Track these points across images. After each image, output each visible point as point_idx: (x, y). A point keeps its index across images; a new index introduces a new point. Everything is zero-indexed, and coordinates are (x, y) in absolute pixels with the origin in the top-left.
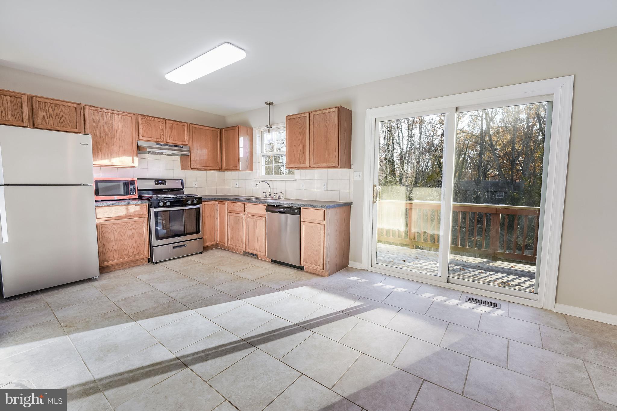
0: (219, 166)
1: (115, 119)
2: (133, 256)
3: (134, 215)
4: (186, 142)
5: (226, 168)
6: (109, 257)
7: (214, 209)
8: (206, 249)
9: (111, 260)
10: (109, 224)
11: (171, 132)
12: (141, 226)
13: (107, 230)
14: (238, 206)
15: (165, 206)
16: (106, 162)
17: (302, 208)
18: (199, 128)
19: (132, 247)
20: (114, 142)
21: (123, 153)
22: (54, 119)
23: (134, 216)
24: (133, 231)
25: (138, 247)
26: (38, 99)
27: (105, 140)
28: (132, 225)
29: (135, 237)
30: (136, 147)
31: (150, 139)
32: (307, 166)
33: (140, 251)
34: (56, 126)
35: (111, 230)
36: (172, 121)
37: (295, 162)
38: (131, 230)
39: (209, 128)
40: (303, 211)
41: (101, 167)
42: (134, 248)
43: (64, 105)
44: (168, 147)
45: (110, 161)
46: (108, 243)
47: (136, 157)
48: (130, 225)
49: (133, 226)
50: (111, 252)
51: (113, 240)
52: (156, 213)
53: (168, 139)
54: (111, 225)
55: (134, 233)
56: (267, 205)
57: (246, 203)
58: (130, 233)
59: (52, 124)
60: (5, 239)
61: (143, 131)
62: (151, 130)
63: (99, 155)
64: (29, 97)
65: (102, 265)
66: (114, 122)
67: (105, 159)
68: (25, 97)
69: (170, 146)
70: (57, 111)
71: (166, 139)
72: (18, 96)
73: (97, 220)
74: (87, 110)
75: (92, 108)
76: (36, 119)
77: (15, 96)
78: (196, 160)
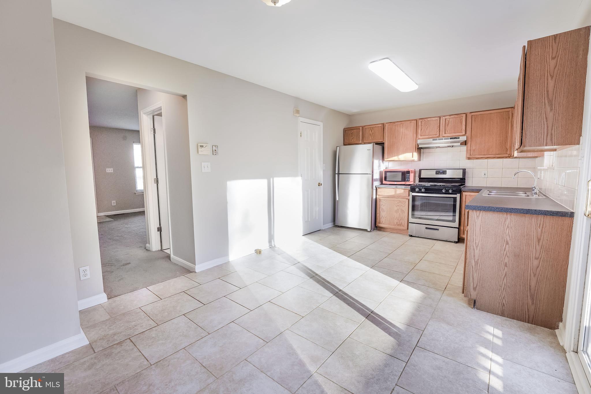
0: (509, 152)
1: (402, 128)
2: (397, 225)
3: (400, 196)
4: (463, 132)
6: (383, 221)
8: (461, 240)
9: (383, 224)
11: (448, 127)
12: (404, 205)
13: (383, 203)
15: (420, 192)
16: (395, 158)
18: (481, 114)
19: (397, 219)
20: (401, 144)
21: (406, 151)
22: (371, 136)
25: (401, 220)
26: (366, 127)
28: (398, 203)
29: (399, 212)
30: (416, 145)
31: (427, 137)
33: (401, 223)
35: (385, 204)
36: (449, 116)
38: (397, 206)
39: (501, 110)
41: (398, 161)
42: (398, 220)
43: (376, 127)
44: (443, 141)
45: (398, 157)
46: (383, 212)
47: (415, 153)
48: (396, 203)
50: (384, 218)
51: (386, 211)
52: (414, 197)
53: (444, 133)
54: (385, 201)
55: (399, 209)
58: (396, 208)
59: (371, 139)
60: (337, 199)
61: (422, 132)
62: (428, 129)
63: (391, 154)
64: (362, 127)
65: (378, 225)
66: (402, 130)
67: (395, 156)
68: (361, 128)
69: (445, 139)
70: (373, 131)
71: (442, 134)
72: (359, 128)
73: (378, 196)
74: (387, 126)
75: (389, 124)
76: (364, 138)
77: (357, 128)
78: (474, 149)
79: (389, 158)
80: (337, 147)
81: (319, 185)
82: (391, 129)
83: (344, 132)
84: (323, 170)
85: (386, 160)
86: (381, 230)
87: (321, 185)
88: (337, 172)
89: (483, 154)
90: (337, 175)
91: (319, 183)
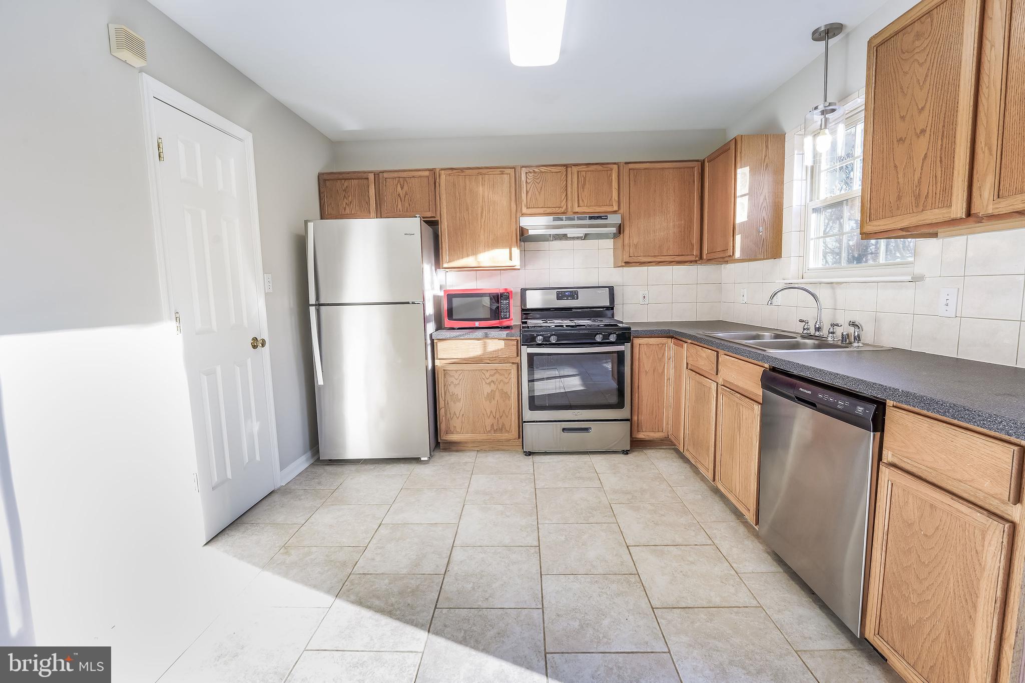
0: (696, 252)
1: (482, 185)
2: (493, 432)
3: (496, 357)
4: (614, 205)
5: (712, 256)
6: (455, 427)
7: (663, 355)
8: (637, 444)
9: (458, 433)
10: (456, 371)
11: (583, 191)
12: (506, 378)
13: (452, 379)
14: (704, 355)
15: (546, 343)
16: (469, 261)
17: (890, 403)
18: (645, 169)
19: (492, 416)
20: (481, 225)
21: (494, 244)
22: (403, 202)
23: (495, 360)
24: (493, 386)
25: (501, 417)
26: (385, 175)
27: (467, 223)
28: (491, 375)
29: (496, 399)
30: (516, 230)
31: (542, 211)
32: (953, 216)
33: (503, 425)
34: (405, 211)
35: (458, 380)
36: (584, 167)
37: (898, 209)
38: (489, 384)
39: (671, 163)
40: (895, 419)
41: (476, 270)
42: (495, 418)
43: (414, 177)
44: (576, 222)
45: (476, 259)
46: (455, 403)
47: (516, 248)
48: (487, 375)
49: (494, 378)
50: (458, 418)
51: (462, 400)
52: (531, 356)
53: (576, 205)
54: (459, 372)
55: (495, 390)
56: (767, 366)
57: (721, 352)
58: (487, 389)
59: (401, 210)
60: (320, 380)
61: (528, 199)
62: (543, 192)
63: (459, 250)
64: (377, 175)
65: (444, 437)
66: (481, 189)
67: (468, 256)
68: (371, 177)
69: (579, 219)
70: (406, 188)
71: (572, 207)
72: (365, 176)
73: (437, 363)
74: (443, 177)
75: (450, 172)
76: (383, 206)
77: (361, 177)
78: (635, 244)
79: (454, 260)
80: (306, 222)
81: (255, 347)
82: (454, 185)
83: (322, 183)
84: (266, 294)
85: (445, 265)
86: (450, 449)
87: (263, 345)
88: (312, 300)
89: (653, 255)
90: (312, 310)
91: (255, 339)
